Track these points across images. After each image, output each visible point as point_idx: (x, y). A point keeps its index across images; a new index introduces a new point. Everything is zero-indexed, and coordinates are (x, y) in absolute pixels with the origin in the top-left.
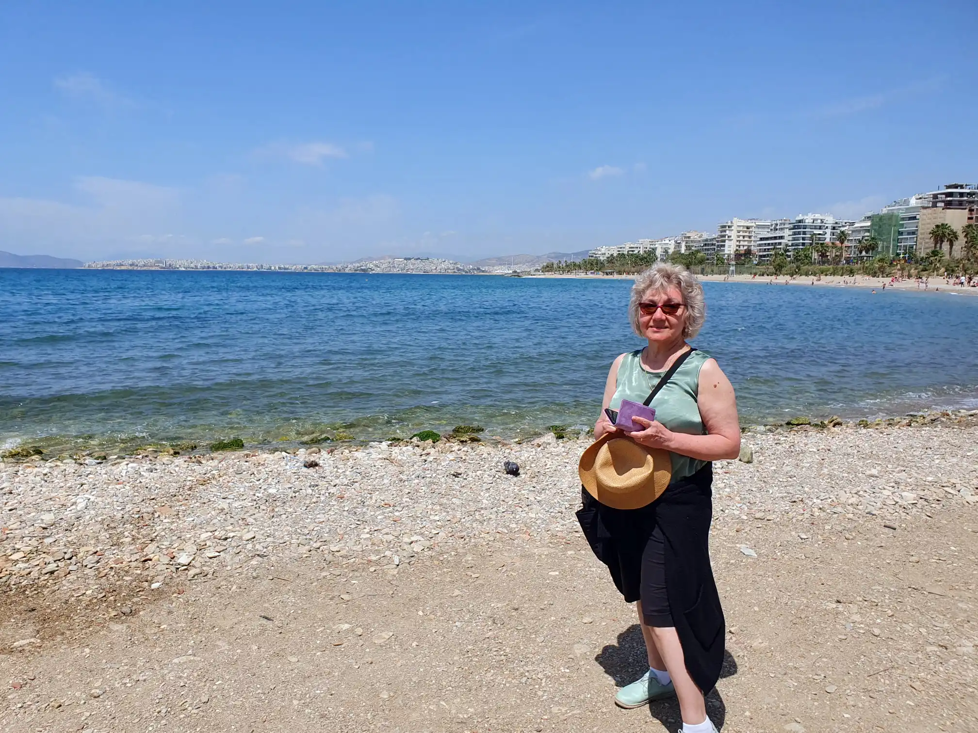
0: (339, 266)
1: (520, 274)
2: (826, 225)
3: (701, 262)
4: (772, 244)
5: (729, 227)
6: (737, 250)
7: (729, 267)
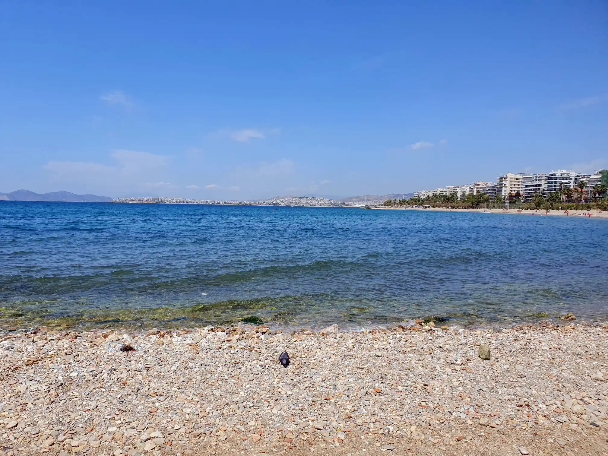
0: (260, 202)
1: (370, 207)
2: (571, 177)
3: (487, 200)
4: (534, 189)
5: (505, 178)
6: (510, 193)
7: (505, 204)
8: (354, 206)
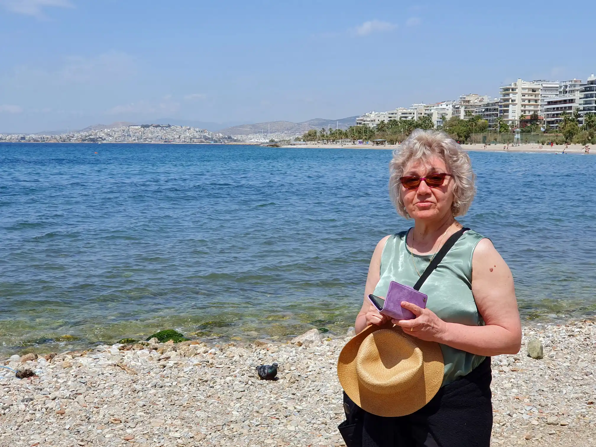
0: (64, 136)
1: (279, 144)
3: (483, 129)
4: (561, 108)
5: (513, 90)
6: (522, 116)
7: (514, 135)
8: (248, 142)
